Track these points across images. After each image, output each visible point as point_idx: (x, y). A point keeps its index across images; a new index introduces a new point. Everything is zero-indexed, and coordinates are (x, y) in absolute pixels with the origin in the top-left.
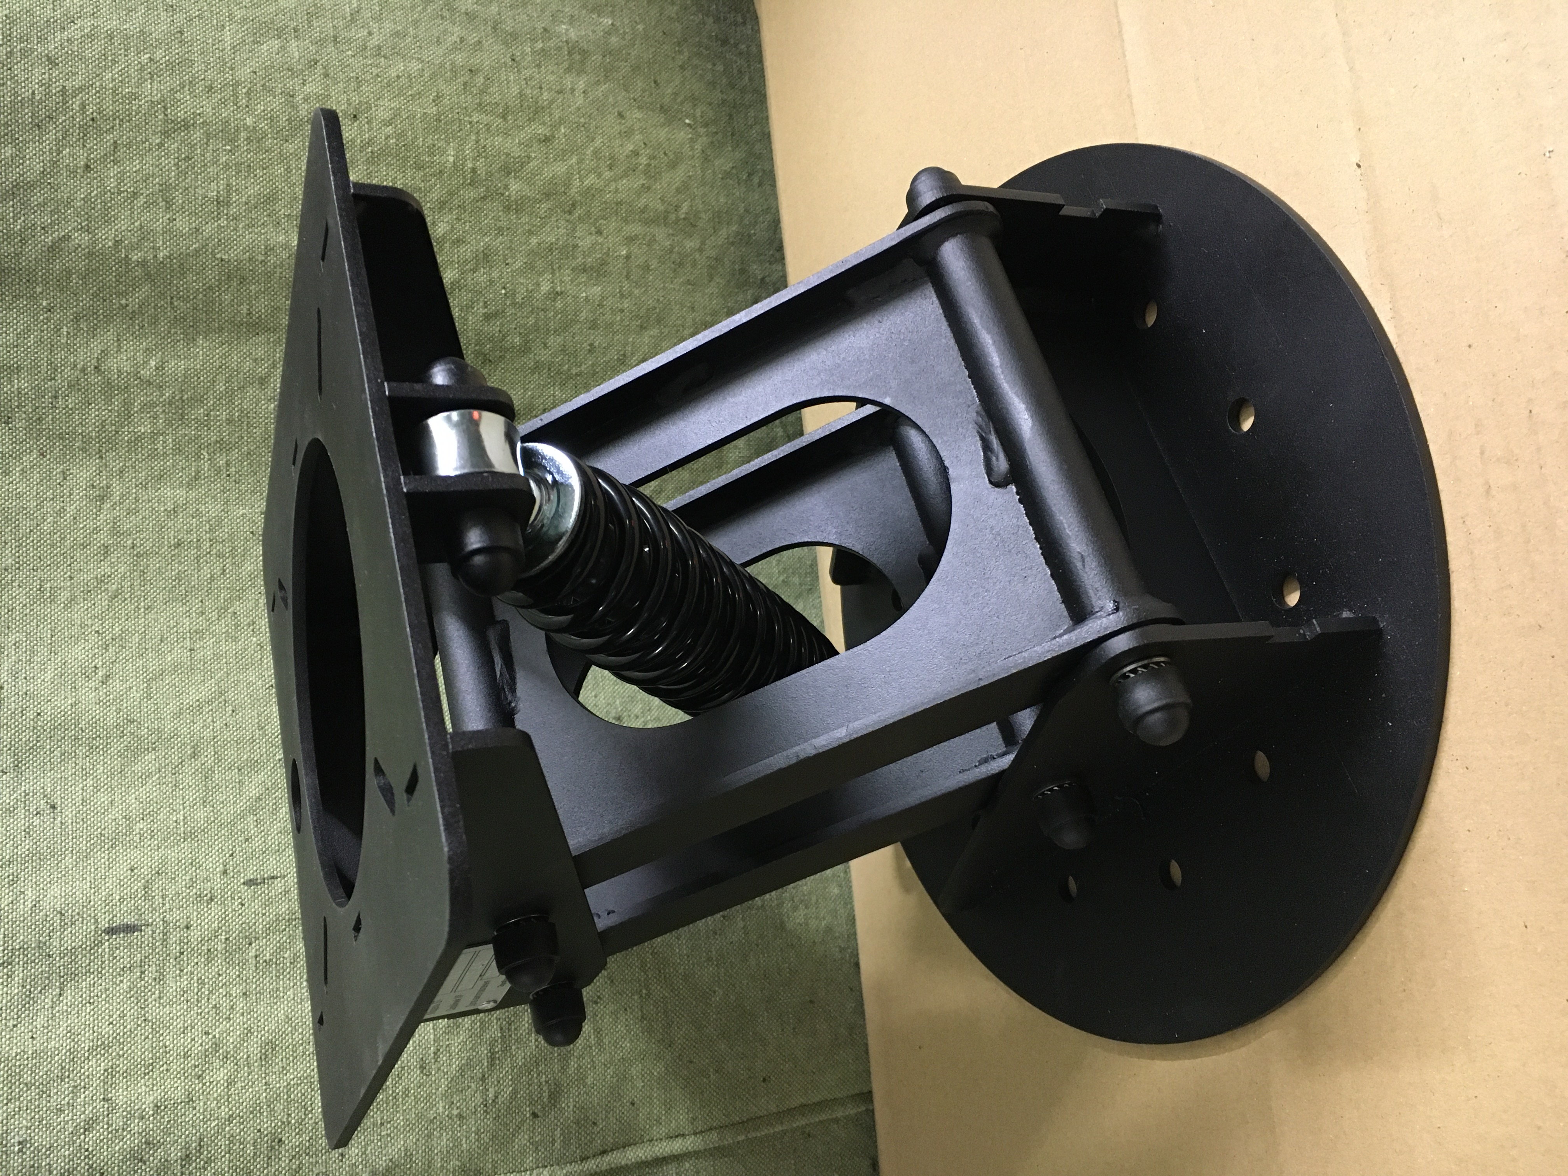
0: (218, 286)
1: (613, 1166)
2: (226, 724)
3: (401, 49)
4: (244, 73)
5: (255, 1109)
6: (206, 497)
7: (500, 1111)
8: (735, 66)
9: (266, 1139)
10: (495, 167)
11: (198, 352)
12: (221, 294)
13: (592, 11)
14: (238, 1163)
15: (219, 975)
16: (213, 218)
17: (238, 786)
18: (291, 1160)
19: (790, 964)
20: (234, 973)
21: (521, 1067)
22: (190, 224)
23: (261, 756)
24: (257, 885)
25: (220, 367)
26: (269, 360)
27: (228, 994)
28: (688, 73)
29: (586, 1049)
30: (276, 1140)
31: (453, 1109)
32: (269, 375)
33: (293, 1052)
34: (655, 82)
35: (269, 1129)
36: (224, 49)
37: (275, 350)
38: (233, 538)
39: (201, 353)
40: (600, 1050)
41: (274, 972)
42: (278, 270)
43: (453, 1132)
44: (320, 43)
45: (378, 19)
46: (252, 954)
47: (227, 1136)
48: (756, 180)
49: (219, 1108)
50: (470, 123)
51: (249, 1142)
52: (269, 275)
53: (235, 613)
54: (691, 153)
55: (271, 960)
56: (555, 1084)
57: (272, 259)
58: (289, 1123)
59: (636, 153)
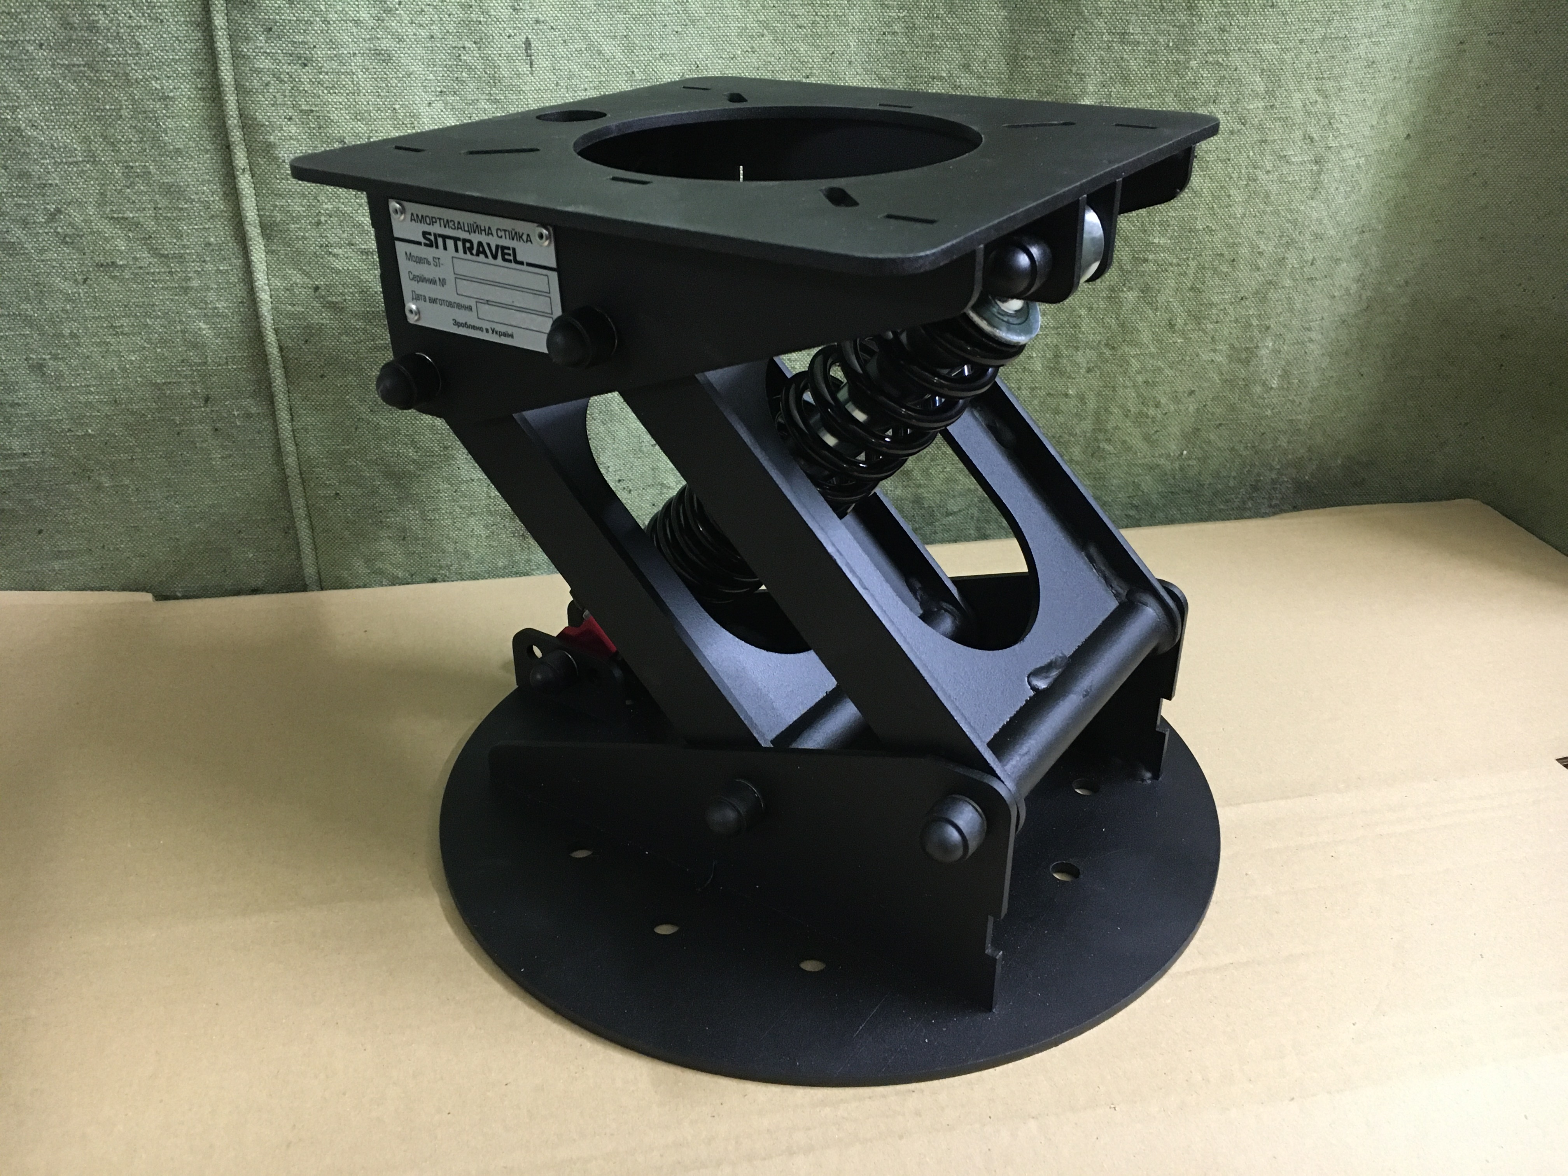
0: (1050, 31)
1: (269, 357)
2: (666, 25)
3: (1254, 199)
4: (1235, 59)
5: (333, 44)
6: (865, 13)
7: (322, 258)
8: (1233, 496)
9: (307, 52)
10: (1148, 279)
11: (993, 11)
12: (1043, 33)
13: (1285, 371)
14: (288, 28)
15: (449, 15)
16: (1110, 29)
17: (612, 34)
18: (288, 73)
19: (438, 520)
20: (451, 28)
21: (359, 278)
22: (1105, 8)
23: (637, 56)
24: (526, 50)
25: (980, 30)
26: (985, 73)
27: (433, 22)
28: (1227, 454)
29: (371, 336)
30: (306, 62)
31: (325, 216)
32: (971, 73)
33: (381, 78)
34: (1220, 425)
35: (316, 56)
36: (1257, 43)
37: (993, 79)
38: (829, 36)
39: (993, 13)
40: (370, 348)
41: (450, 63)
42: (1063, 84)
43: (305, 216)
44: (1260, 128)
45: (1281, 180)
46: (467, 44)
47: (311, 19)
48: (1132, 513)
49: (336, 13)
50: (1188, 259)
51: (305, 37)
52: (1058, 76)
53: (763, 36)
54: (1157, 455)
55: (460, 60)
56: (343, 308)
57: (1072, 79)
58: (320, 73)
59: (1157, 405)
